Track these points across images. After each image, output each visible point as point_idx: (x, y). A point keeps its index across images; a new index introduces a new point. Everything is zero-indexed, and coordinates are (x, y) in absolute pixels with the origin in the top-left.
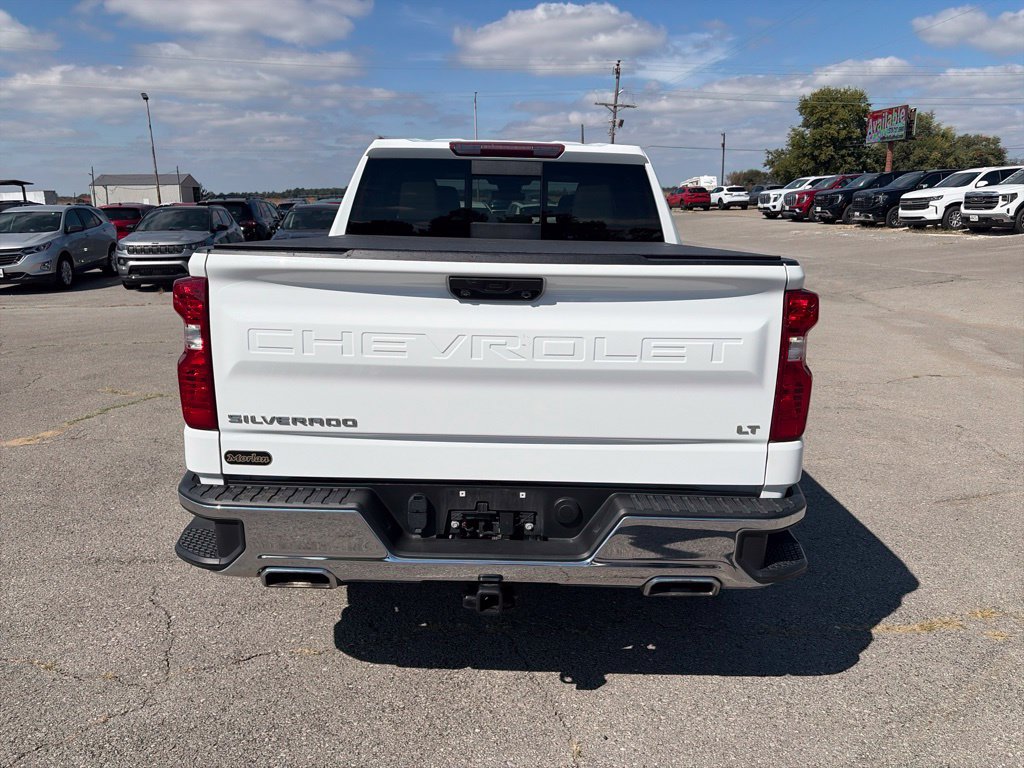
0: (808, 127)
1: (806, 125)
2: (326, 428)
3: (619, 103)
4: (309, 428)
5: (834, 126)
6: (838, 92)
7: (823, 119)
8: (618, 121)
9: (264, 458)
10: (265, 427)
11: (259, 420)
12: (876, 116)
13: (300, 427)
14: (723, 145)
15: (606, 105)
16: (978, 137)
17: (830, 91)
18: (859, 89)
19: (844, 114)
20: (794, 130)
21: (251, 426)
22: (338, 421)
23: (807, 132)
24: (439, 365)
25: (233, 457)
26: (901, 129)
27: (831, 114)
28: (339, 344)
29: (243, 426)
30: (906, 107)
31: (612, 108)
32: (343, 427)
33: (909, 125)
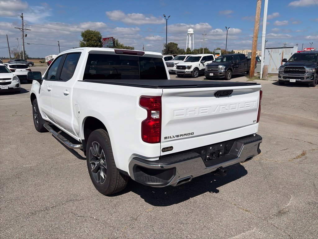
0: (85, 41)
1: (84, 40)
2: (187, 136)
3: (24, 28)
4: (183, 137)
5: (93, 41)
6: (92, 31)
7: (89, 39)
8: (25, 35)
9: (171, 148)
10: (173, 139)
11: (172, 137)
12: (105, 39)
13: (181, 137)
14: (59, 45)
15: (19, 29)
16: (129, 47)
17: (90, 31)
18: (98, 31)
19: (95, 38)
20: (81, 42)
21: (170, 139)
22: (190, 133)
23: (85, 43)
24: (214, 114)
25: (164, 150)
26: (112, 44)
27: (91, 38)
28: (194, 112)
29: (168, 140)
30: (112, 38)
31: (22, 30)
32: (190, 135)
33: (114, 43)
